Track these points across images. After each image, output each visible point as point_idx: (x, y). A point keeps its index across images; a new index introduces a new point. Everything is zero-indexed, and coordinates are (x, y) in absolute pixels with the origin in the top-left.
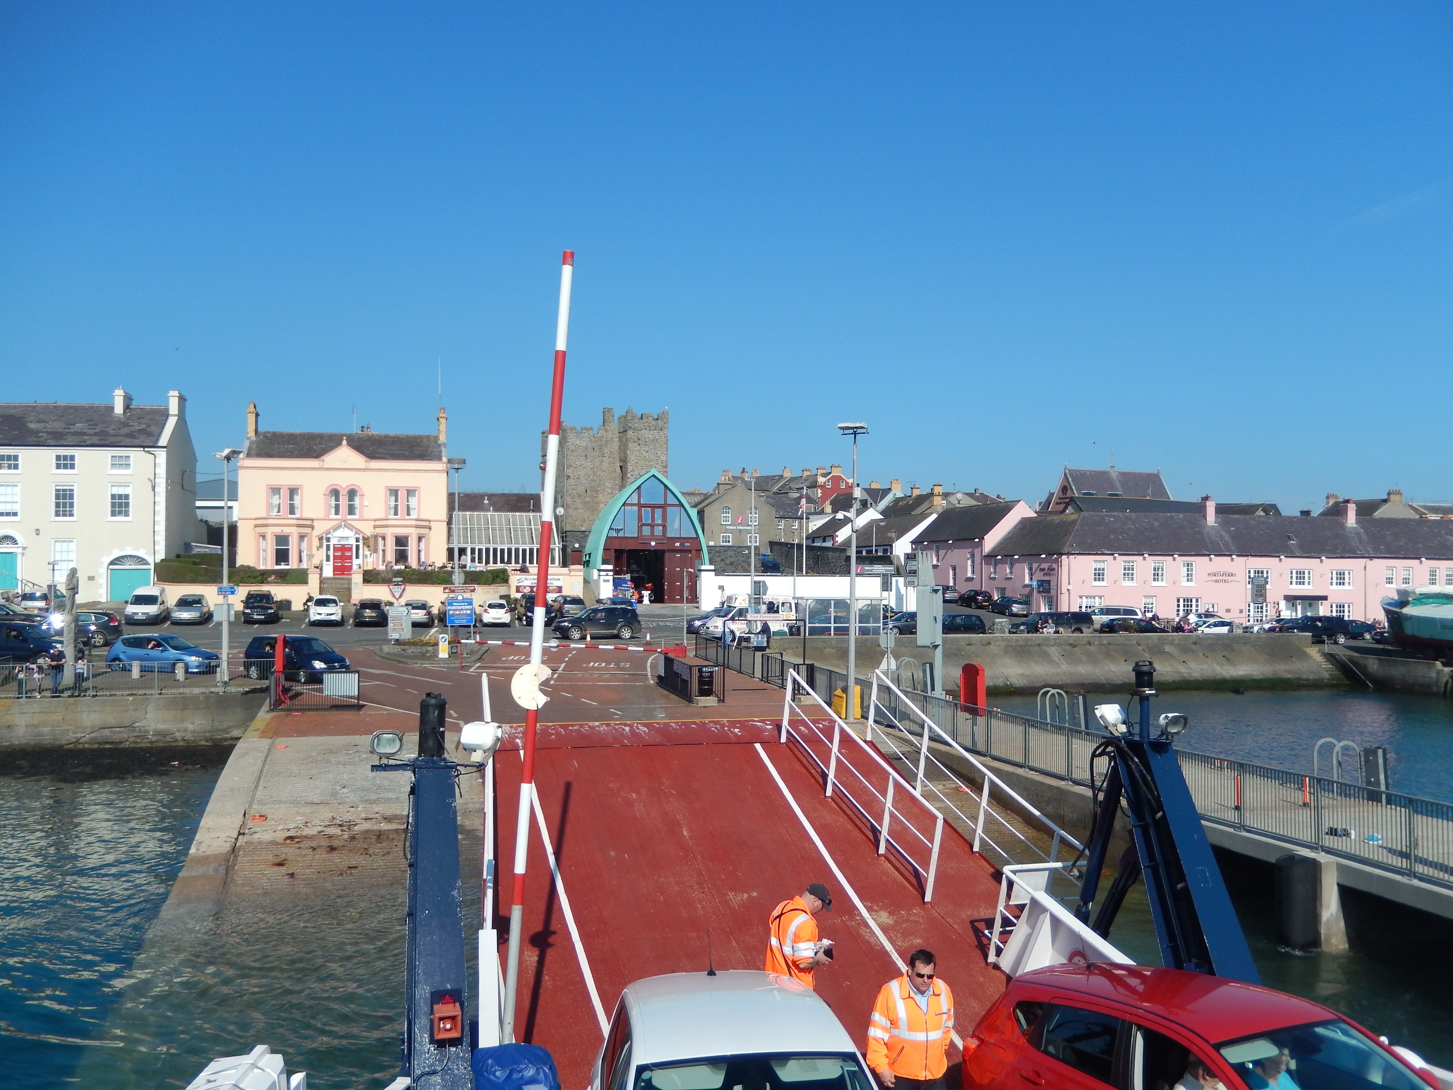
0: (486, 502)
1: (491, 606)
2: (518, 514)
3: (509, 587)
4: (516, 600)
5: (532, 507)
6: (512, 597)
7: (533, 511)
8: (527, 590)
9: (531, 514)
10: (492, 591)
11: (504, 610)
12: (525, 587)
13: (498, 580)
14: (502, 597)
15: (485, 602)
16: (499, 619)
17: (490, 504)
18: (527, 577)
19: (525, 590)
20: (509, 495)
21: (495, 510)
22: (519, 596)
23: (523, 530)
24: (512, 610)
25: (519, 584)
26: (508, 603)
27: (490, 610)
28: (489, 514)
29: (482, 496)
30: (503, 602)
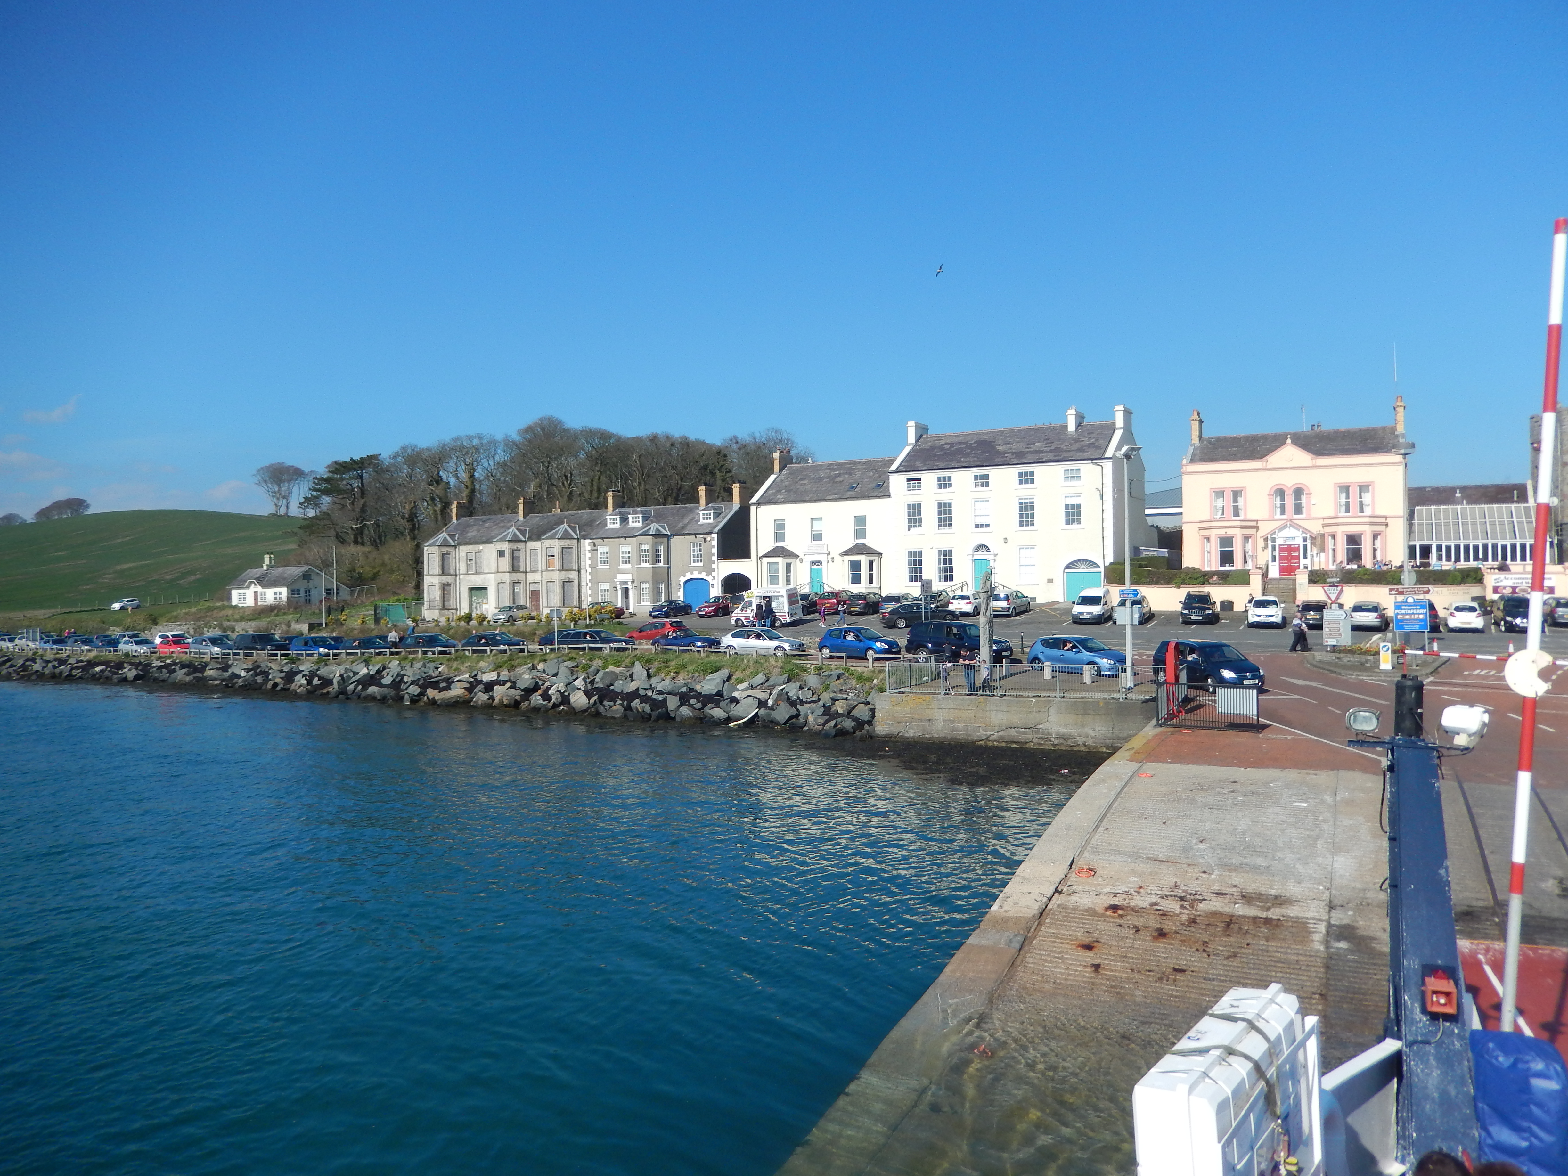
0: (1458, 495)
1: (1458, 609)
2: (1495, 506)
3: (1484, 588)
4: (1493, 602)
5: (1515, 499)
6: (1488, 598)
7: (1518, 502)
8: (1507, 592)
9: (1513, 506)
10: (1461, 592)
11: (1475, 614)
12: (1505, 588)
13: (1470, 579)
14: (1474, 599)
15: (1451, 604)
16: (1469, 623)
17: (1463, 498)
18: (1507, 576)
19: (1504, 591)
20: (1486, 487)
21: (1468, 503)
22: (1496, 597)
23: (1502, 524)
24: (1486, 613)
25: (1497, 585)
26: (1481, 605)
27: (1456, 613)
28: (1459, 507)
29: (1453, 490)
30: (1475, 604)
